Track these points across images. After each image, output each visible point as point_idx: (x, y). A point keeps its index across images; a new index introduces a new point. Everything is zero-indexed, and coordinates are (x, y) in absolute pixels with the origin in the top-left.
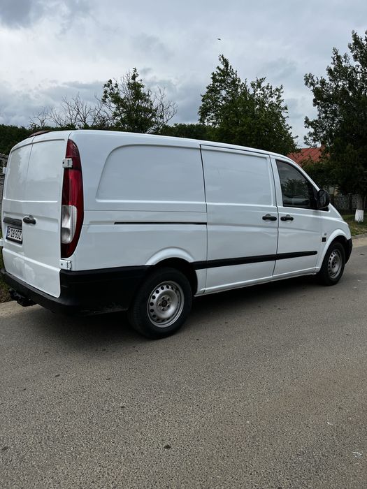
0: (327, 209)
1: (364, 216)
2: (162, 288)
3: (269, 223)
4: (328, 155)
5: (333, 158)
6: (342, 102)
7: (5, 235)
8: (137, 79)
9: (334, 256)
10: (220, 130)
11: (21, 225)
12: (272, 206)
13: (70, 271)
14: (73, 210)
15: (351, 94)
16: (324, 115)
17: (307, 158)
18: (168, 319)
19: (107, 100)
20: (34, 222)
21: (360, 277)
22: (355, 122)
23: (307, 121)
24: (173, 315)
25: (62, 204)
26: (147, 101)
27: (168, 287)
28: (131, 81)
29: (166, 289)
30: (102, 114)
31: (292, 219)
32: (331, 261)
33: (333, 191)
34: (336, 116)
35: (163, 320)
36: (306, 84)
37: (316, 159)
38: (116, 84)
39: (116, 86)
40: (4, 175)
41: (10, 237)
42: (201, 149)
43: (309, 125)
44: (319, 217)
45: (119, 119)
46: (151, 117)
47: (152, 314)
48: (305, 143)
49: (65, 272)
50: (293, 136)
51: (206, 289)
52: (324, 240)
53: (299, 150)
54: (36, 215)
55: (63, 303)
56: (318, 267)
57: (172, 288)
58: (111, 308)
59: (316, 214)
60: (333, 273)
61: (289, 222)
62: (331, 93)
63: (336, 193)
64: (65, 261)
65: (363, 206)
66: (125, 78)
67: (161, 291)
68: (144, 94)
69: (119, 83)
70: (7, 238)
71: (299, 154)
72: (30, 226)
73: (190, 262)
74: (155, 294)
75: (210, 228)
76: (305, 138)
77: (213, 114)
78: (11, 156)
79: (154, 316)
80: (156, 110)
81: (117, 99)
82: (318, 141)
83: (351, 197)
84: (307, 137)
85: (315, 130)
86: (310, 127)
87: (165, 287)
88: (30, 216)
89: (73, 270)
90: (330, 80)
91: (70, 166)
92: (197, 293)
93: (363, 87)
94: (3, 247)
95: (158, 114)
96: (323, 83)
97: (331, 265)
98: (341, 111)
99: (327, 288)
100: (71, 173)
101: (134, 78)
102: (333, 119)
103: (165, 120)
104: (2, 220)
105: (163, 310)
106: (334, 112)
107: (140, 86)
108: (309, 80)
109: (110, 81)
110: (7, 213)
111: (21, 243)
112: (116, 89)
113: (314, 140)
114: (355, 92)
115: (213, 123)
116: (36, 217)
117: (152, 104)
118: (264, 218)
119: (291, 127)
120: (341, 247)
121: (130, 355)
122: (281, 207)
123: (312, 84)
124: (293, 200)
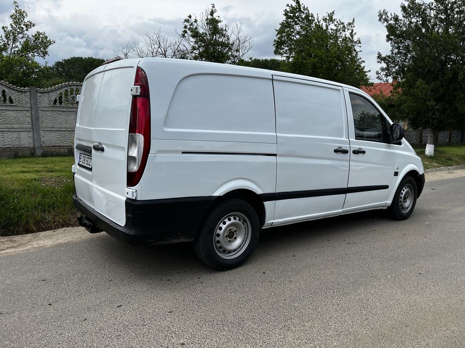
0: (400, 144)
1: (435, 150)
2: (230, 220)
3: (341, 155)
4: (400, 90)
5: (405, 93)
6: (415, 38)
7: (77, 162)
8: (215, 15)
9: (406, 190)
10: (294, 63)
11: (91, 153)
12: (344, 139)
13: (135, 200)
14: (140, 138)
15: (424, 30)
16: (396, 51)
17: (378, 93)
18: (235, 250)
19: (186, 35)
20: (102, 150)
21: (431, 212)
22: (426, 58)
23: (379, 56)
24: (240, 247)
25: (129, 132)
26: (224, 35)
27: (235, 219)
28: (210, 17)
29: (233, 221)
30: (181, 47)
31: (364, 152)
32: (402, 196)
33: (404, 125)
34: (409, 51)
35: (230, 252)
36: (380, 20)
37: (387, 93)
38: (196, 20)
39: (196, 21)
40: (77, 103)
41: (81, 163)
42: (272, 80)
43: (381, 60)
44: (392, 151)
45: (197, 52)
46: (228, 52)
47: (218, 245)
48: (377, 78)
49: (129, 201)
50: (365, 70)
51: (274, 221)
52: (396, 174)
53: (372, 84)
54: (104, 142)
55: (127, 232)
56: (389, 202)
57: (240, 220)
58: (176, 238)
59: (389, 147)
60: (404, 208)
61: (361, 155)
62: (405, 29)
63: (406, 128)
64: (131, 190)
65: (434, 140)
66: (204, 14)
67: (228, 223)
68: (222, 29)
69: (199, 19)
70: (79, 165)
71: (372, 87)
72: (99, 153)
73: (258, 193)
74: (221, 225)
75: (280, 159)
76: (377, 73)
77: (287, 48)
78: (85, 84)
79: (220, 247)
80: (232, 45)
81: (195, 34)
82: (390, 76)
83: (421, 131)
84: (380, 71)
85: (388, 65)
86: (383, 62)
87: (232, 218)
88: (100, 143)
89: (139, 199)
90: (404, 17)
91: (138, 94)
92: (265, 224)
93: (435, 24)
94: (75, 173)
95: (234, 48)
96: (396, 19)
97: (402, 200)
98: (414, 47)
99: (397, 222)
100: (139, 101)
101: (212, 13)
102: (406, 55)
103: (241, 54)
104: (75, 147)
105: (230, 241)
106: (407, 48)
107: (218, 22)
108: (383, 17)
109: (190, 17)
110: (79, 139)
111: (90, 169)
112: (196, 24)
113: (387, 75)
114: (427, 29)
115: (287, 57)
116: (105, 144)
117: (228, 39)
118: (336, 151)
119: (364, 62)
120: (414, 181)
121: (194, 287)
122: (353, 139)
123: (386, 20)
124: (366, 133)
